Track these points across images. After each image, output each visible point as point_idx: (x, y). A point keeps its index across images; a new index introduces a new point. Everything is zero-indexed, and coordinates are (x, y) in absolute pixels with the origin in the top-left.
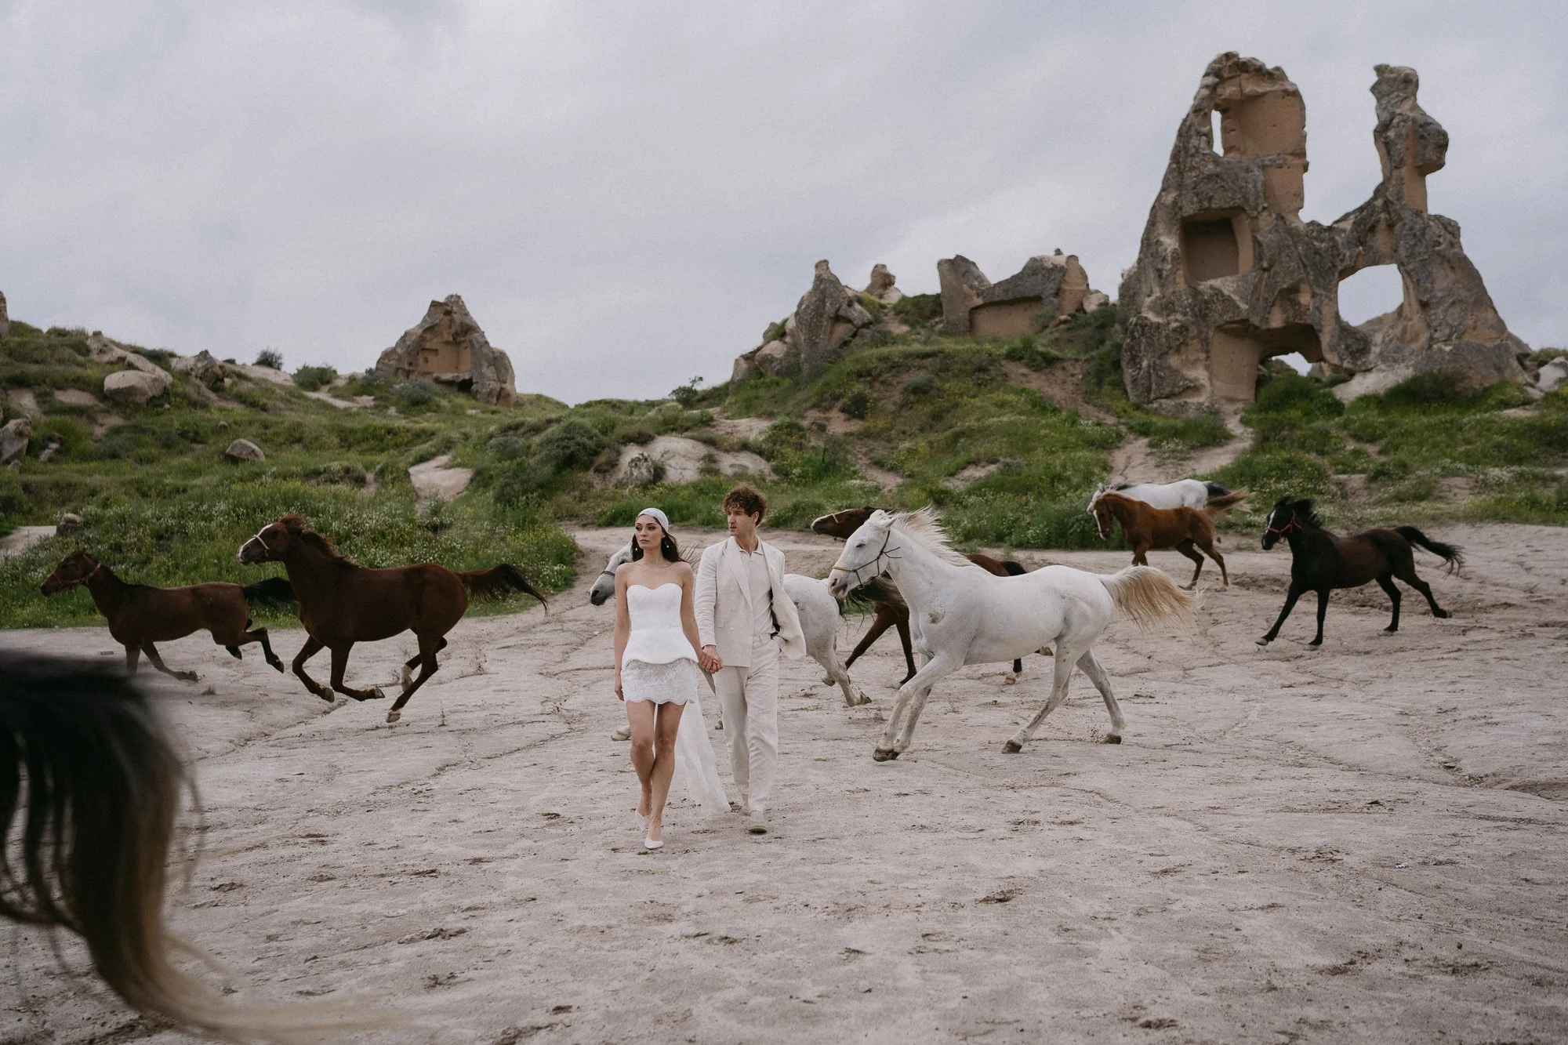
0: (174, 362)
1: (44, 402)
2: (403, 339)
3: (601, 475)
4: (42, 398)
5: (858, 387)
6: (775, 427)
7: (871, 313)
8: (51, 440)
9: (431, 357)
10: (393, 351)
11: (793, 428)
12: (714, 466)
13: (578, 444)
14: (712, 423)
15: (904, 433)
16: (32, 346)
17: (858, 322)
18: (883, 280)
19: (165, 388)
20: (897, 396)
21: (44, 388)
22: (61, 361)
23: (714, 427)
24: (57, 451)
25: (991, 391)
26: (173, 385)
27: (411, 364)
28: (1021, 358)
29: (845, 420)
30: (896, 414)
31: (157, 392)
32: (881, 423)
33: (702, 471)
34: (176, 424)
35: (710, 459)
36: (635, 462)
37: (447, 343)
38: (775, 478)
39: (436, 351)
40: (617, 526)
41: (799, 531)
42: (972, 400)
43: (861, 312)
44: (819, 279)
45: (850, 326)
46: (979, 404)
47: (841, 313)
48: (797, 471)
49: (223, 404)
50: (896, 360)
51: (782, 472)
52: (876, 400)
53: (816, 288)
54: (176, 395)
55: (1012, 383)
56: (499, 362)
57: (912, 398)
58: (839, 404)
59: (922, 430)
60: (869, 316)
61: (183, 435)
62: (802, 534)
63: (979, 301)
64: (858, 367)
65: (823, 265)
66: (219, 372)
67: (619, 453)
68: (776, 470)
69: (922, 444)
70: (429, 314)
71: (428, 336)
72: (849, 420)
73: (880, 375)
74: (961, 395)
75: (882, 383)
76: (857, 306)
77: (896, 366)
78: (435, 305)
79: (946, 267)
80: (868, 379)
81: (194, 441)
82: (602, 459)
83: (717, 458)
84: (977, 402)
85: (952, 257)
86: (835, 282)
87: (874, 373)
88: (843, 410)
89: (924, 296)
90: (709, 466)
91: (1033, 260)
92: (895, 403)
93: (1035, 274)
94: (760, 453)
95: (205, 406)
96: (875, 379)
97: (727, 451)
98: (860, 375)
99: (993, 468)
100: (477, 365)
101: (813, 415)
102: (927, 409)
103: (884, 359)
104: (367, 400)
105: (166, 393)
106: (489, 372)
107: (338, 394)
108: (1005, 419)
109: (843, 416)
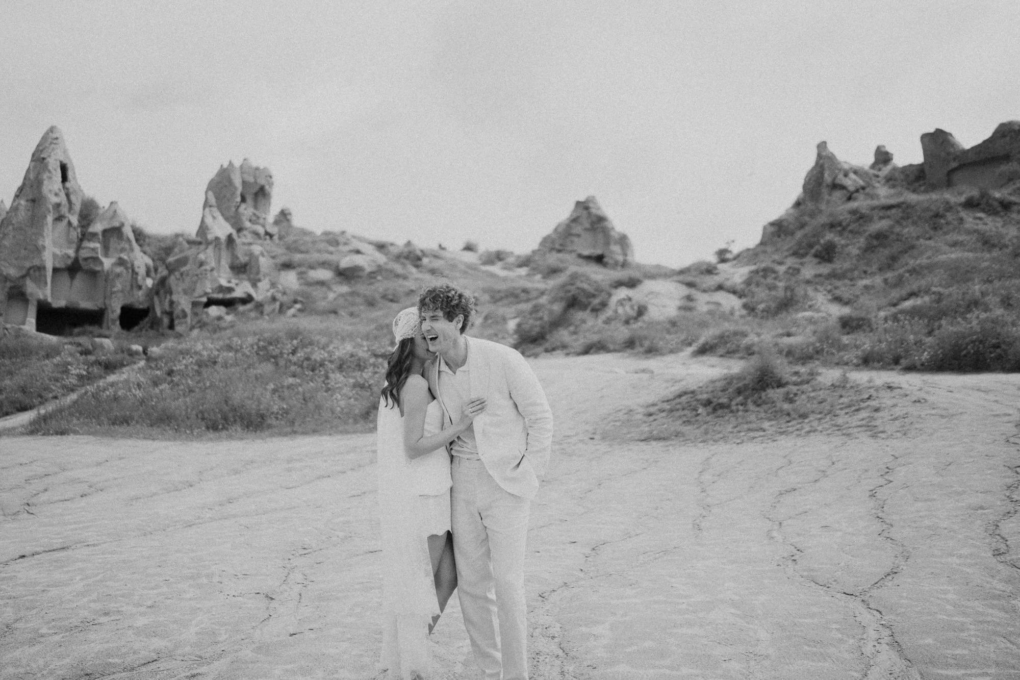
0: (391, 248)
1: (302, 278)
2: (556, 230)
3: (594, 314)
4: (301, 275)
5: (829, 236)
6: (752, 272)
7: (864, 181)
8: (295, 302)
9: (576, 239)
10: (548, 237)
11: (766, 271)
12: (691, 304)
13: (578, 288)
14: (716, 272)
15: (865, 272)
16: (301, 242)
17: (852, 189)
18: (883, 157)
19: (379, 266)
20: (862, 241)
21: (303, 269)
22: (319, 251)
23: (716, 274)
24: (300, 310)
25: (946, 234)
26: (385, 263)
27: (561, 245)
28: (978, 205)
29: (816, 264)
30: (859, 258)
31: (373, 269)
32: (847, 265)
33: (680, 308)
34: (381, 290)
35: (689, 298)
36: (621, 303)
37: (586, 229)
38: (744, 312)
39: (579, 236)
40: (592, 354)
41: (722, 356)
42: (928, 242)
43: (855, 181)
44: (819, 156)
45: (845, 191)
46: (933, 245)
47: (837, 181)
48: (761, 306)
49: (420, 276)
50: (864, 211)
51: (750, 309)
52: (844, 246)
53: (817, 163)
54: (387, 270)
55: (967, 226)
56: (623, 241)
57: (875, 243)
58: (813, 251)
59: (880, 269)
60: (861, 183)
61: (384, 297)
62: (721, 359)
63: (954, 165)
64: (831, 219)
65: (822, 146)
66: (419, 254)
67: (610, 295)
68: (745, 306)
69: (878, 280)
70: (575, 211)
71: (573, 225)
72: (820, 263)
73: (848, 225)
74: (918, 238)
75: (851, 232)
76: (852, 176)
77: (860, 217)
78: (578, 203)
79: (927, 139)
80: (839, 228)
81: (392, 301)
82: (596, 301)
83: (695, 297)
84: (931, 243)
85: (932, 130)
86: (831, 158)
87: (844, 224)
88: (816, 256)
89: (911, 165)
90: (688, 305)
91: (1002, 125)
92: (859, 248)
93: (1004, 136)
94: (734, 292)
95: (405, 278)
96: (844, 229)
97: (705, 291)
98: (832, 226)
99: (927, 299)
100: (607, 244)
101: (791, 261)
102: (887, 252)
103: (853, 212)
104: (523, 271)
105: (380, 270)
106: (616, 248)
107: (506, 268)
108: (953, 256)
109: (816, 260)
